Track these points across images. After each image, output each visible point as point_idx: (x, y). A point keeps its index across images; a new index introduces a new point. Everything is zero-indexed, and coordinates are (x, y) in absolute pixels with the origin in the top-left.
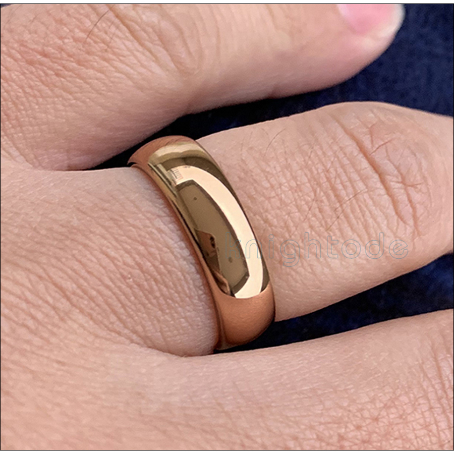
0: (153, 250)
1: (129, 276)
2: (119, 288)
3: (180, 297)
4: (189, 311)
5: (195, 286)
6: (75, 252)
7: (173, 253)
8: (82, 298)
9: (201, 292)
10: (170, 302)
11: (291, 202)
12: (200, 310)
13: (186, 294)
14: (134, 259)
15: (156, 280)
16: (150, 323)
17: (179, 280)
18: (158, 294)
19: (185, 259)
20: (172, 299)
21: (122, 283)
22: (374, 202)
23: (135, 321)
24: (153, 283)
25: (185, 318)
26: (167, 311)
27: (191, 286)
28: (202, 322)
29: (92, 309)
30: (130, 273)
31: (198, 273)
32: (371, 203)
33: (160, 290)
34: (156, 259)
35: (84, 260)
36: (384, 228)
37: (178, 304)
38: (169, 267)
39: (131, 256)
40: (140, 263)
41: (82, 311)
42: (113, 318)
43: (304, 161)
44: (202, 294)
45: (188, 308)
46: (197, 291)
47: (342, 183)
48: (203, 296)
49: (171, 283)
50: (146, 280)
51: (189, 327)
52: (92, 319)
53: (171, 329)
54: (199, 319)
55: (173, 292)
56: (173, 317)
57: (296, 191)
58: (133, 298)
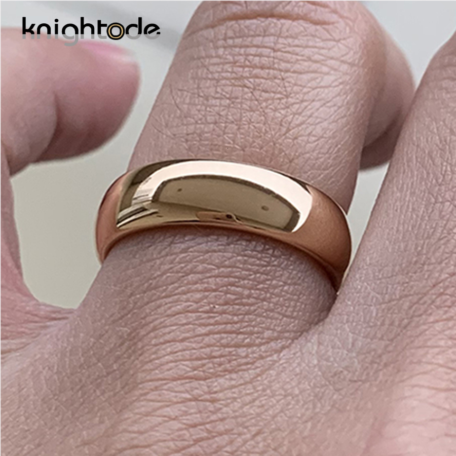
0: (200, 268)
1: (212, 306)
2: (217, 323)
3: (262, 274)
4: (281, 275)
5: (262, 252)
6: (153, 342)
7: (215, 251)
8: (204, 365)
9: (271, 252)
10: (261, 286)
11: (241, 114)
12: (287, 264)
13: (264, 266)
14: (197, 291)
15: (232, 285)
16: (269, 320)
17: (245, 262)
18: (246, 292)
19: (228, 244)
20: (259, 283)
21: (214, 317)
22: (292, 37)
23: (258, 333)
24: (233, 288)
25: (285, 283)
26: (268, 295)
27: (259, 255)
28: (299, 271)
29: (220, 365)
30: (209, 303)
31: (250, 241)
32: (290, 40)
33: (244, 287)
34: (210, 270)
35: (167, 337)
36: (321, 44)
37: (268, 280)
38: (227, 263)
39: (193, 291)
40: (205, 288)
41: (216, 375)
42: (242, 351)
43: (211, 79)
44: (274, 252)
45: (278, 274)
46: (268, 254)
47: (255, 55)
48: (276, 252)
49: (244, 272)
50: (226, 293)
51: (296, 287)
52: (230, 372)
53: (287, 305)
54: (294, 272)
55: (253, 277)
56: (277, 295)
57: (233, 103)
58: (235, 318)
